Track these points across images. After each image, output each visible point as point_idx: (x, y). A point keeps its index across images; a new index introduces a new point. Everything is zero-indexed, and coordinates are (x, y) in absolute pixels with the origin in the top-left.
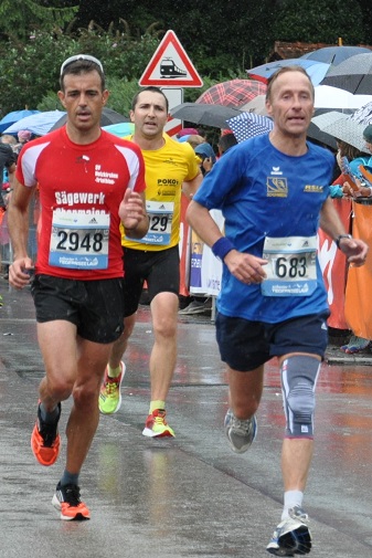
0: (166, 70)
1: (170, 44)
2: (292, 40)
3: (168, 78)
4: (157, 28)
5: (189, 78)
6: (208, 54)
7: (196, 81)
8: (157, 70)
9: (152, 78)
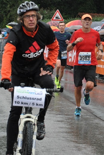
0: (57, 18)
1: (58, 12)
2: (82, 12)
3: (57, 19)
4: (55, 9)
5: (61, 19)
6: (65, 15)
7: (62, 20)
8: (55, 18)
9: (54, 19)
